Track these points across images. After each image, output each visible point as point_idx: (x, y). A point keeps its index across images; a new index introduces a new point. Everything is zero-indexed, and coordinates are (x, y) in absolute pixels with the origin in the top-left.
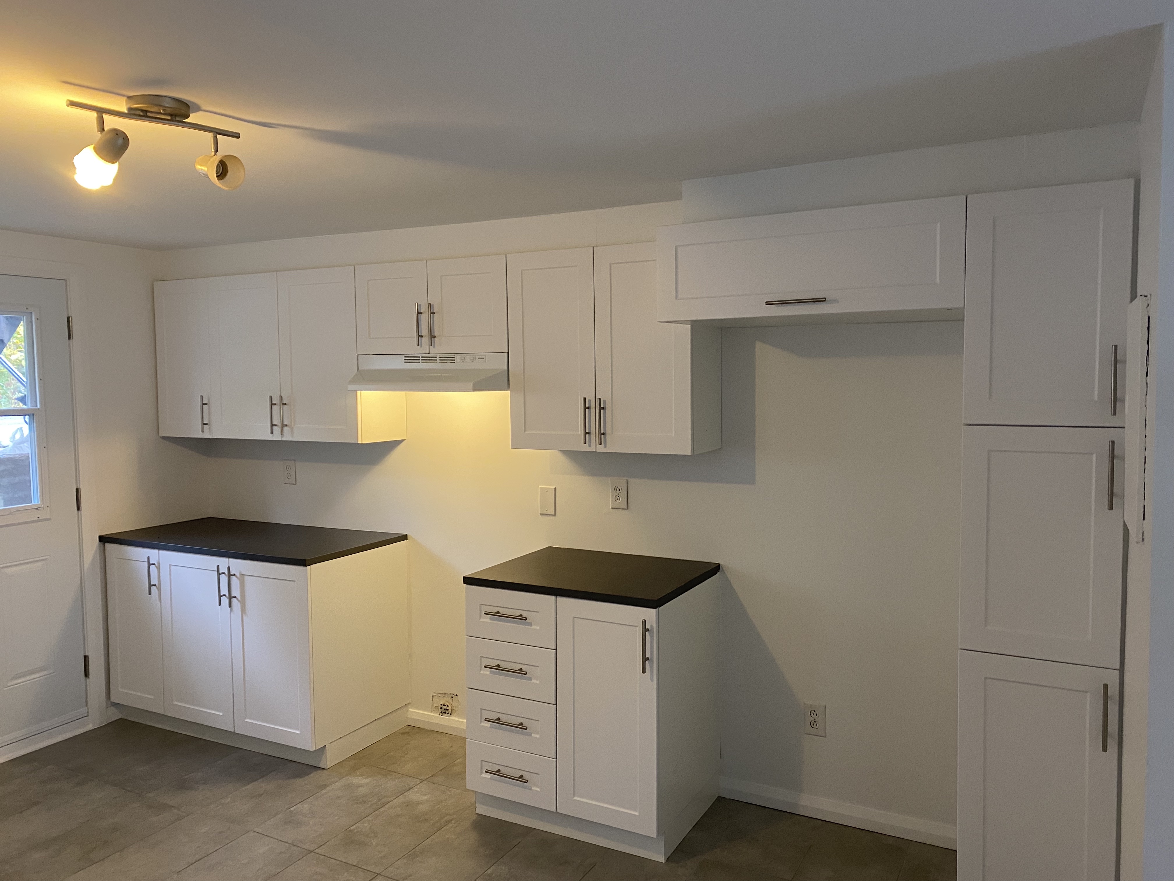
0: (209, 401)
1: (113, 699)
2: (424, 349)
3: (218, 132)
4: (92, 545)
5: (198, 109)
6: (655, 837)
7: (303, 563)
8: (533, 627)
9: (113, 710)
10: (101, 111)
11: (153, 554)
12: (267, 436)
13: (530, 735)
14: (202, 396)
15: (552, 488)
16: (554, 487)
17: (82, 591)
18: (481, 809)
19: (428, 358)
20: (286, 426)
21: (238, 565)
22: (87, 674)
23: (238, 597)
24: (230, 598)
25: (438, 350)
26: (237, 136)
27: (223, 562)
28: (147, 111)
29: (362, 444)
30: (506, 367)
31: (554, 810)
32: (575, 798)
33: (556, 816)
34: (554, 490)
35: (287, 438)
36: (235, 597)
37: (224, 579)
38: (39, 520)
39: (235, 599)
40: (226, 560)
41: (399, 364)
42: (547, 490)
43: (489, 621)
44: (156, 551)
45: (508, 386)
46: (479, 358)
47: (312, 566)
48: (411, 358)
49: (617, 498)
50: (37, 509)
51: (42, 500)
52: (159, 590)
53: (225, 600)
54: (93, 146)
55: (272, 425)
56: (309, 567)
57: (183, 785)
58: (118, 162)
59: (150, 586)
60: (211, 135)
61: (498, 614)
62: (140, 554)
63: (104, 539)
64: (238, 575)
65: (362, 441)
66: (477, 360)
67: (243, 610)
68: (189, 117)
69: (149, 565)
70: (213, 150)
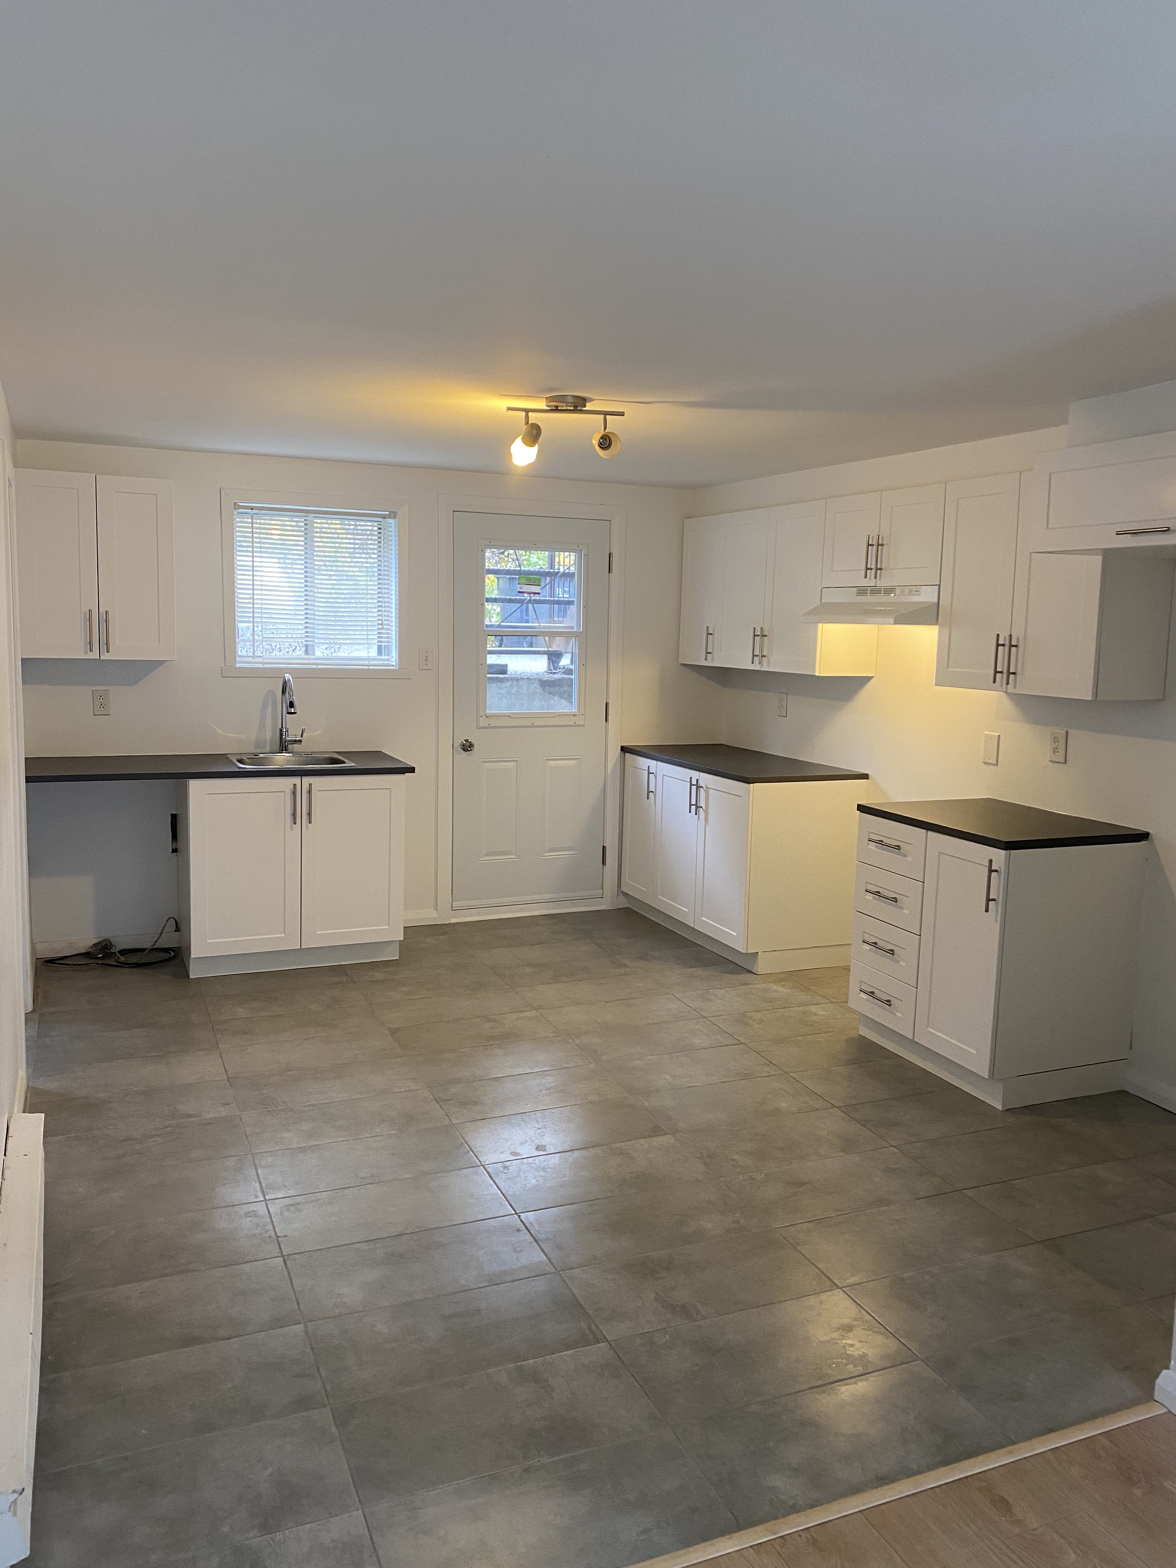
0: (714, 631)
1: (624, 889)
2: (870, 582)
3: (606, 414)
4: (614, 753)
5: (591, 400)
6: (986, 1077)
7: (748, 781)
8: (908, 859)
9: (622, 897)
10: (527, 411)
11: (652, 763)
12: (747, 665)
13: (898, 962)
14: (708, 627)
15: (995, 735)
16: (998, 734)
17: (604, 791)
18: (865, 1032)
19: (875, 591)
20: (765, 656)
21: (705, 779)
22: (604, 863)
23: (704, 807)
24: (697, 807)
25: (882, 583)
26: (622, 414)
27: (695, 775)
28: (558, 406)
29: (818, 677)
30: (936, 600)
31: (911, 1037)
32: (929, 1029)
33: (912, 1044)
34: (997, 739)
35: (765, 668)
36: (702, 807)
37: (694, 788)
38: (575, 725)
39: (701, 809)
40: (697, 773)
41: (850, 597)
42: (991, 737)
43: (874, 848)
44: (655, 762)
45: (936, 622)
46: (915, 591)
47: (755, 784)
48: (862, 591)
49: (1055, 750)
50: (574, 715)
51: (579, 709)
52: (655, 796)
53: (693, 808)
54: (521, 436)
55: (754, 656)
56: (751, 785)
57: (643, 957)
58: (537, 444)
59: (649, 792)
60: (602, 416)
61: (880, 842)
62: (644, 763)
63: (624, 749)
64: (704, 787)
65: (820, 673)
66: (914, 592)
67: (706, 820)
68: (585, 407)
69: (649, 773)
70: (603, 428)
